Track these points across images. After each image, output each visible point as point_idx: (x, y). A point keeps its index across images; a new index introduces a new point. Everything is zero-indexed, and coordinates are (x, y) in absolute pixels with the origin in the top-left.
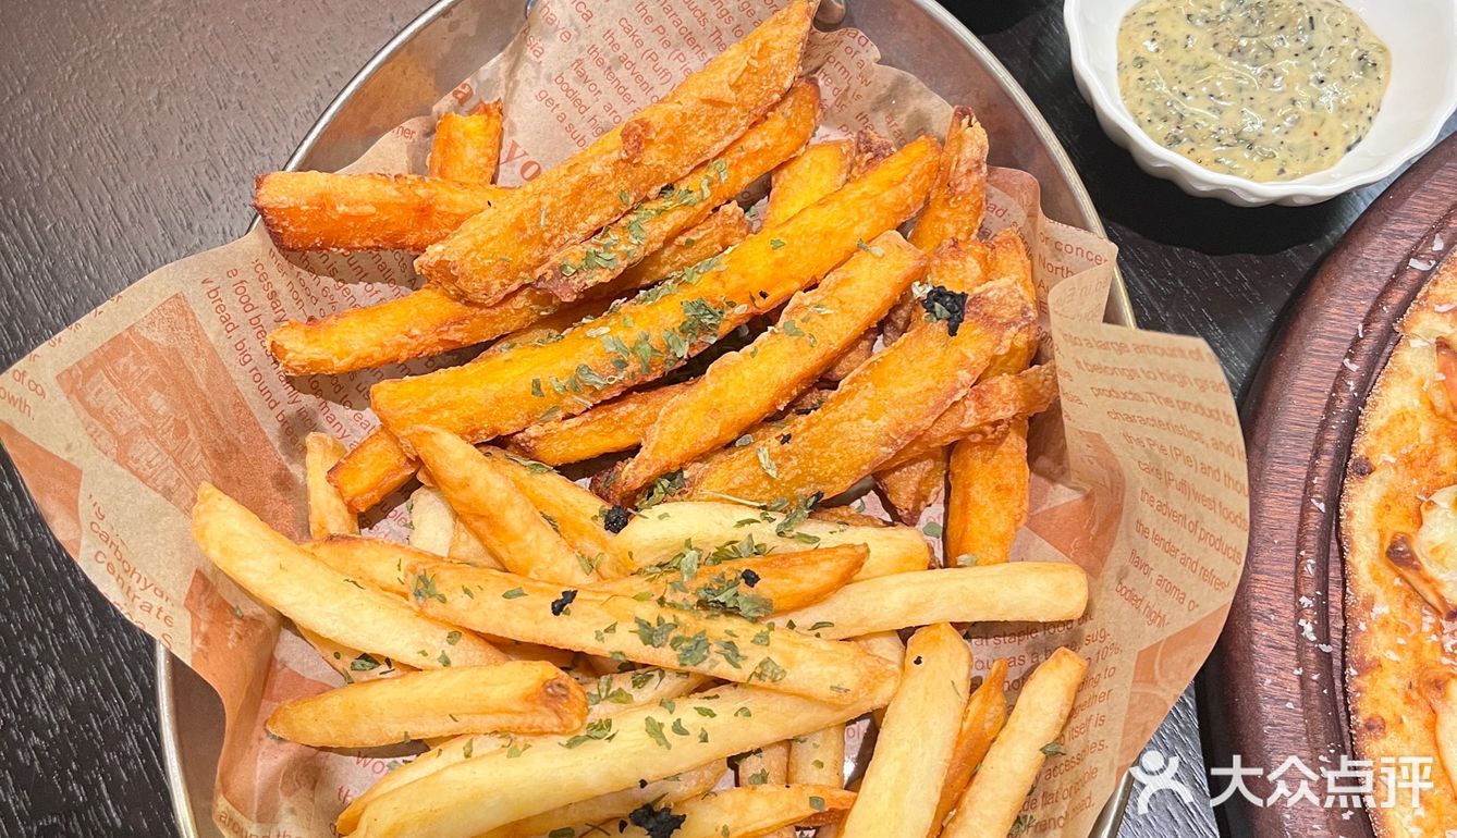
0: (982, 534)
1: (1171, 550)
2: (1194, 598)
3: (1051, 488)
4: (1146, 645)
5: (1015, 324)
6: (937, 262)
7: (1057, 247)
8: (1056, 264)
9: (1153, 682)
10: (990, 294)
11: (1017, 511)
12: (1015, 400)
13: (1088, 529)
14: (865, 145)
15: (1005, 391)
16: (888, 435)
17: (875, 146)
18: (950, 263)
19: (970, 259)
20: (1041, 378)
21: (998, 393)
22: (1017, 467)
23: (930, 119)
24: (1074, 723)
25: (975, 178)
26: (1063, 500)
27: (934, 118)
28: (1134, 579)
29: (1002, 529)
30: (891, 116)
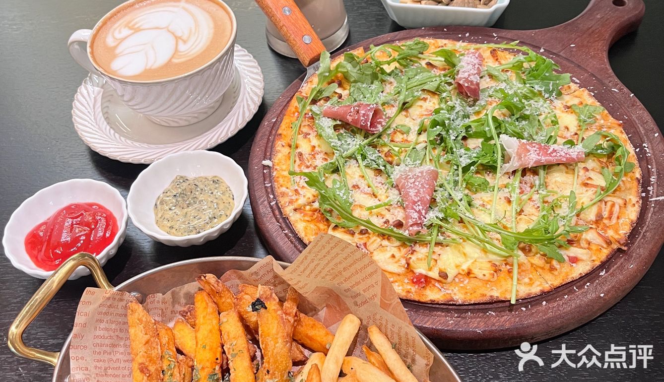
0: (323, 338)
1: (358, 283)
2: (374, 282)
3: (319, 316)
4: (379, 303)
5: (272, 293)
6: (238, 307)
7: (256, 273)
8: (259, 277)
9: (390, 304)
10: (261, 293)
11: (321, 326)
12: (293, 305)
13: (336, 310)
14: (184, 314)
15: (289, 306)
16: (284, 341)
17: (187, 311)
18: (241, 303)
19: (244, 297)
20: (291, 295)
21: (289, 308)
22: (309, 319)
23: (189, 292)
24: (389, 336)
25: (220, 285)
26: (324, 314)
27: (190, 290)
28: (359, 300)
29: (324, 332)
30: (179, 303)
